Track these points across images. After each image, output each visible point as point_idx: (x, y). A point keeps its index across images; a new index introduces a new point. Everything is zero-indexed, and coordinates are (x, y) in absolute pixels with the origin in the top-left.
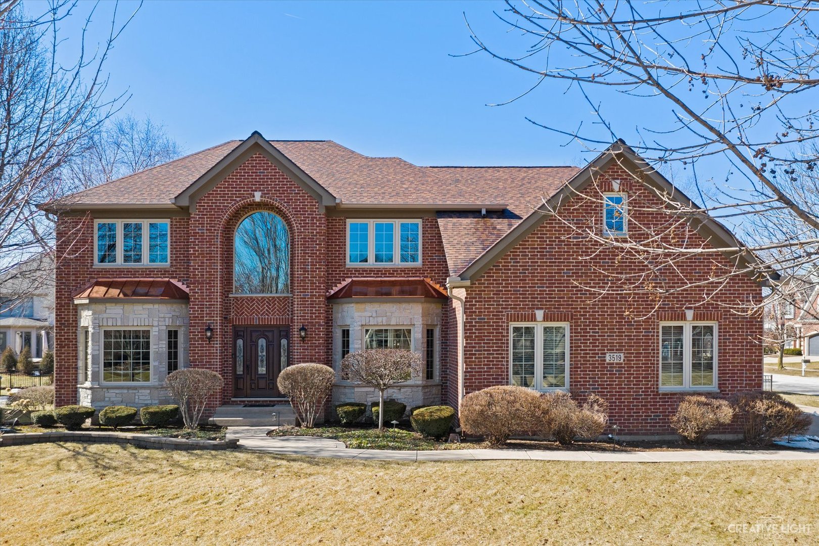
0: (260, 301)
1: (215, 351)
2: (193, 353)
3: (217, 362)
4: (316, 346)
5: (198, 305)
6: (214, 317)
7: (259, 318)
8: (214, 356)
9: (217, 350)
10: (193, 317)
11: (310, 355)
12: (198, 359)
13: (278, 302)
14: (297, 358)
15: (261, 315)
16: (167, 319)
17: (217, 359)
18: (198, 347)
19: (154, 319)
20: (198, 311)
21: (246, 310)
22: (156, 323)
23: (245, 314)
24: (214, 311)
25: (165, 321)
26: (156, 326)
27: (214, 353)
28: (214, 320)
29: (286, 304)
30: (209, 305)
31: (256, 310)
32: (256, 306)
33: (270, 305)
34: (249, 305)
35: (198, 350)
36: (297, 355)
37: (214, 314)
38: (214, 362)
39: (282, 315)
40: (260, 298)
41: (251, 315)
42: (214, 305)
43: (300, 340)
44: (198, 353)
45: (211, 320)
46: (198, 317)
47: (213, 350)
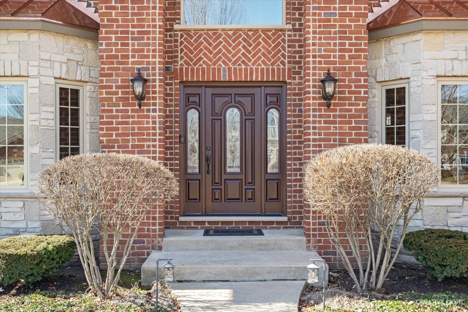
0: (230, 37)
1: (151, 125)
2: (107, 129)
3: (154, 146)
4: (351, 116)
5: (116, 33)
6: (147, 57)
7: (230, 69)
8: (148, 135)
9: (154, 123)
10: (108, 57)
11: (340, 134)
12: (117, 141)
13: (263, 39)
14: (314, 140)
15: (234, 64)
16: (57, 65)
17: (155, 140)
18: (117, 117)
19: (31, 63)
20: (116, 44)
21: (205, 54)
22: (33, 71)
23: (204, 62)
24: (148, 45)
25: (52, 67)
26: (34, 77)
27: (148, 128)
28: (148, 63)
29: (279, 43)
30: (138, 32)
31: (224, 54)
32: (224, 46)
33: (250, 45)
34: (210, 44)
35: (118, 123)
36: (315, 134)
37: (148, 51)
38: (149, 146)
39: (272, 64)
40: (230, 33)
41: (214, 64)
42: (148, 33)
43: (320, 105)
44: (117, 129)
45: (142, 63)
46: (116, 57)
47: (148, 123)
